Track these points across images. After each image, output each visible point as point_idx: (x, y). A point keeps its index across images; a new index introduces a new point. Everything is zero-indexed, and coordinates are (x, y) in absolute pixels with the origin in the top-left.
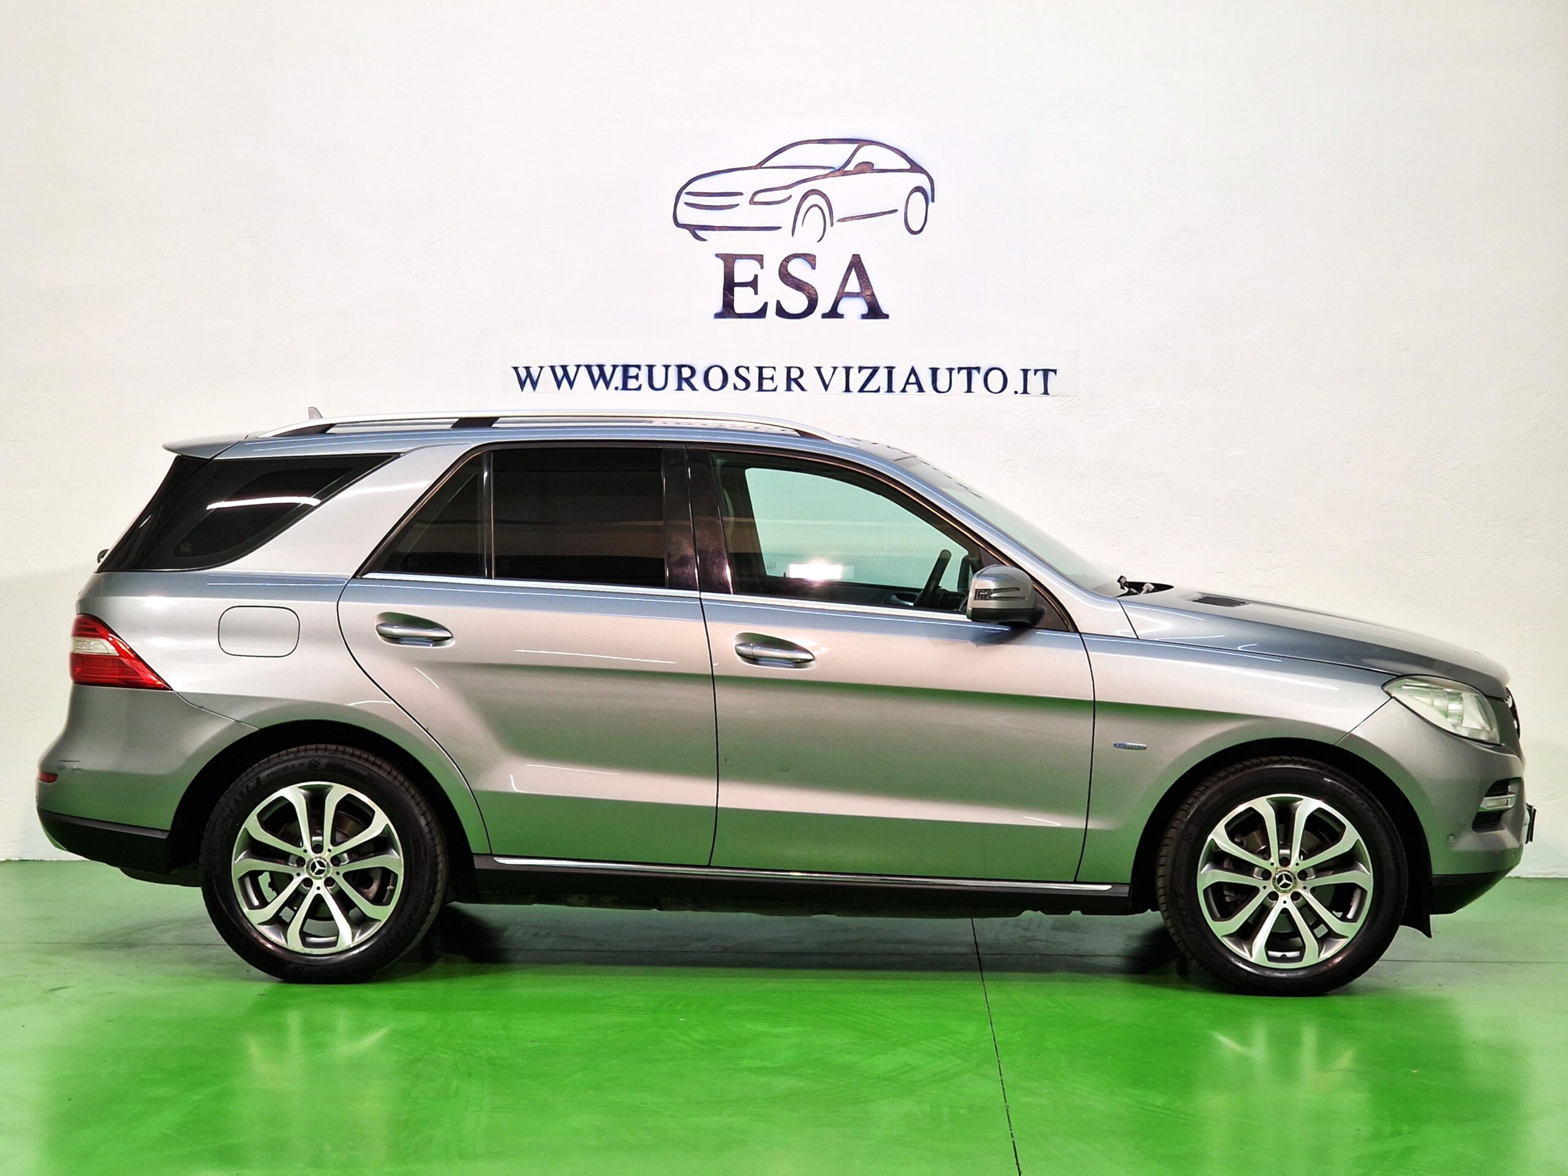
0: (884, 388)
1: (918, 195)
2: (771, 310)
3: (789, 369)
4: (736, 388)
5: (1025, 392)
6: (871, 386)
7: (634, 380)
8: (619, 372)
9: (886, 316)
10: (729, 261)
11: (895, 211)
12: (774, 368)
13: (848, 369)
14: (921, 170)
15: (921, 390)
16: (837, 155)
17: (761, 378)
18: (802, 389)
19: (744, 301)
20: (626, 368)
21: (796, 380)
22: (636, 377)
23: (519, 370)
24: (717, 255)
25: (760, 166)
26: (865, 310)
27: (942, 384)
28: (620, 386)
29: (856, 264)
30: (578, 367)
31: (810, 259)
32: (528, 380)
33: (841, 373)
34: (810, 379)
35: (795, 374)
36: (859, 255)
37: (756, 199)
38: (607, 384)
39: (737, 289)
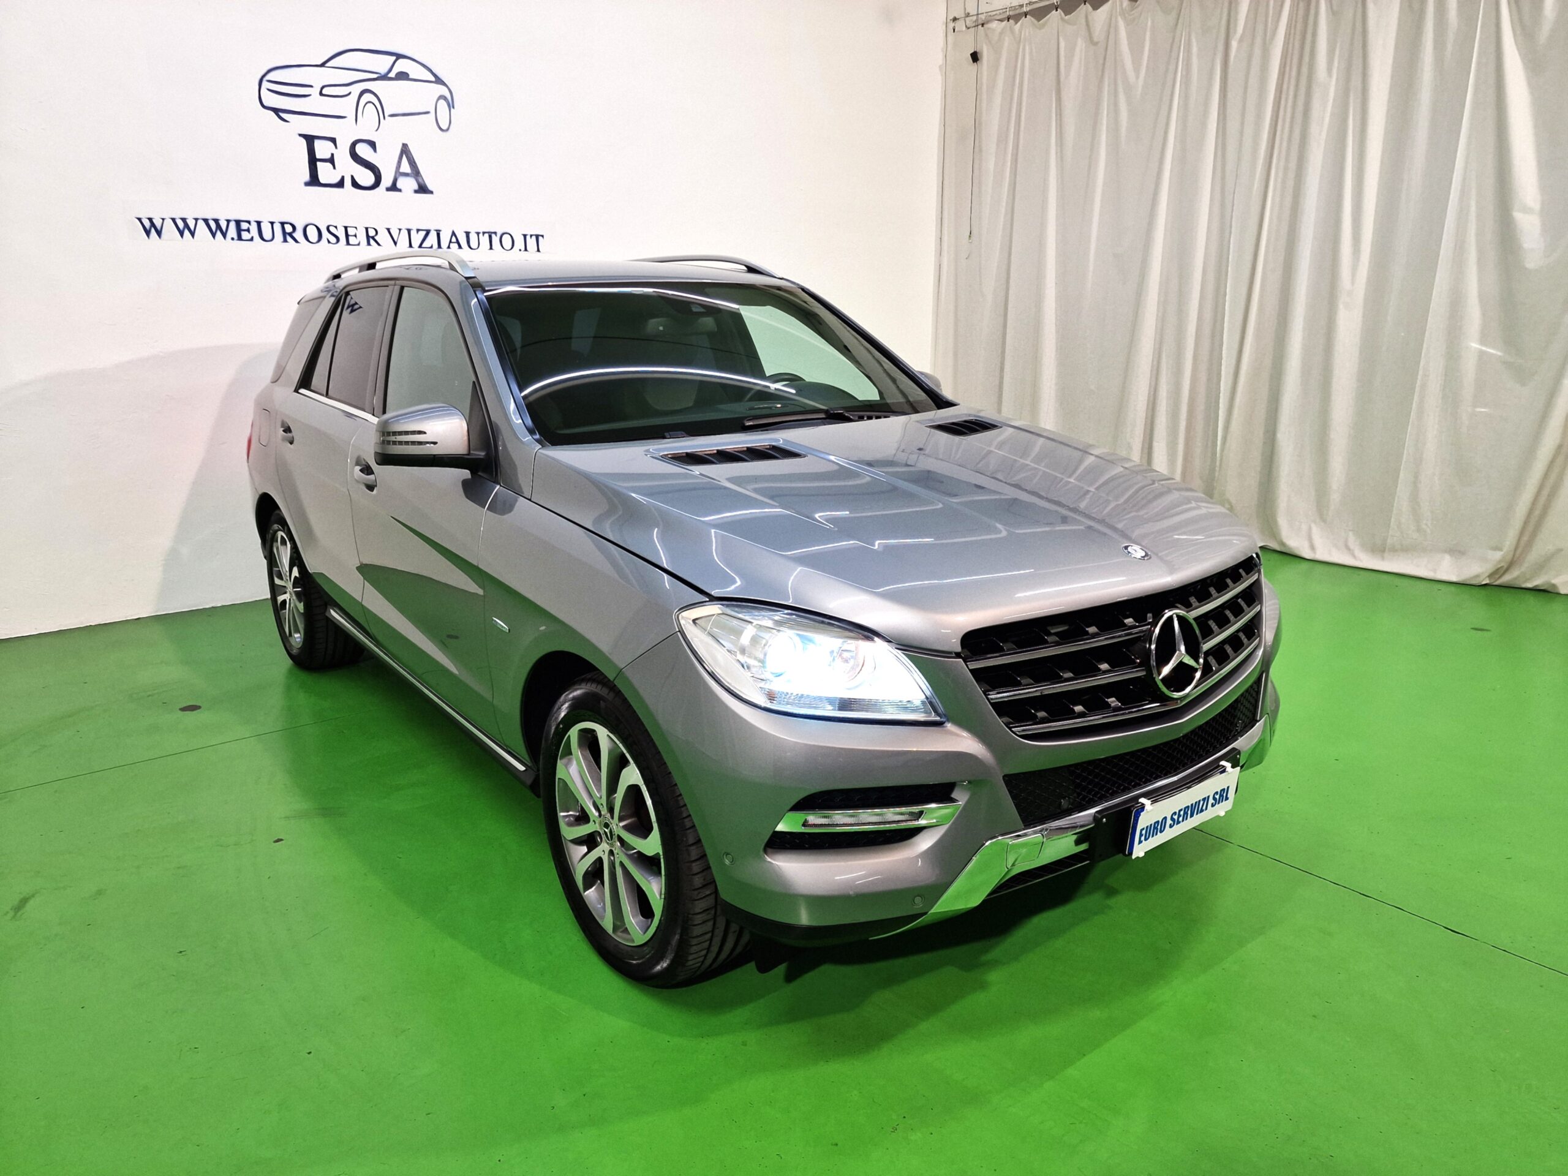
0: (436, 246)
1: (442, 102)
2: (348, 182)
3: (367, 229)
4: (329, 242)
5: (526, 250)
6: (426, 244)
7: (247, 233)
8: (232, 225)
9: (431, 192)
10: (310, 140)
11: (428, 113)
12: (356, 228)
13: (409, 231)
14: (443, 84)
15: (460, 247)
16: (382, 64)
17: (347, 236)
18: (379, 244)
19: (325, 172)
20: (238, 223)
21: (373, 238)
22: (248, 230)
23: (143, 221)
24: (300, 135)
25: (323, 65)
26: (416, 187)
27: (474, 244)
28: (236, 237)
29: (405, 150)
30: (196, 220)
31: (372, 144)
32: (153, 230)
33: (405, 233)
34: (383, 237)
35: (372, 233)
36: (407, 145)
37: (325, 91)
38: (224, 235)
39: (319, 164)
